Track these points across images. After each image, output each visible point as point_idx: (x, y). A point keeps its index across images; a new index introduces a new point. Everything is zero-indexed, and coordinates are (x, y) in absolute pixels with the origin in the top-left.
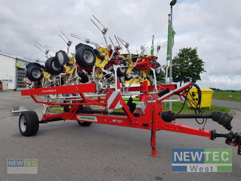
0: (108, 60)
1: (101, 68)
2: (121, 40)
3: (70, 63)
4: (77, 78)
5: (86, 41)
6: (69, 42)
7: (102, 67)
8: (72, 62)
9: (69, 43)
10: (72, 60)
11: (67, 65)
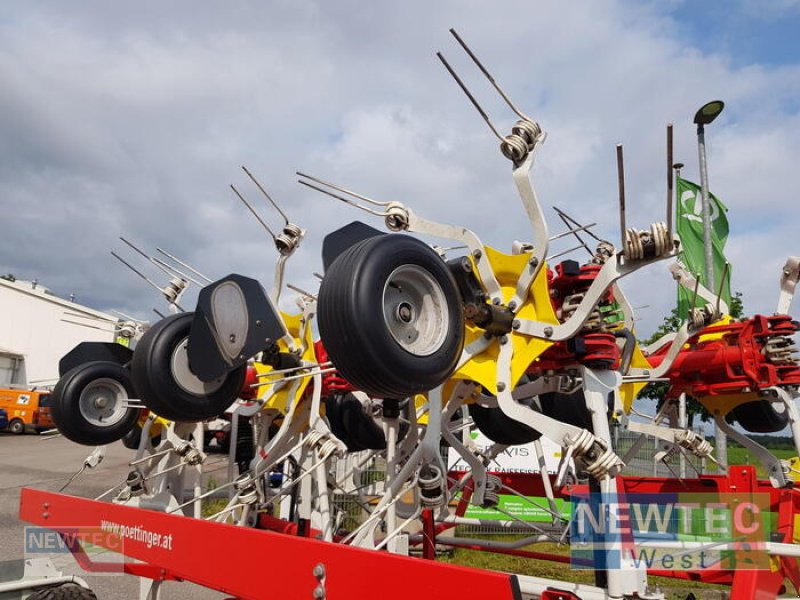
0: (548, 334)
1: (494, 391)
2: (575, 227)
3: (284, 350)
4: (318, 445)
5: (388, 217)
6: (287, 232)
7: (501, 389)
8: (295, 345)
9: (285, 239)
10: (295, 334)
11: (265, 362)
